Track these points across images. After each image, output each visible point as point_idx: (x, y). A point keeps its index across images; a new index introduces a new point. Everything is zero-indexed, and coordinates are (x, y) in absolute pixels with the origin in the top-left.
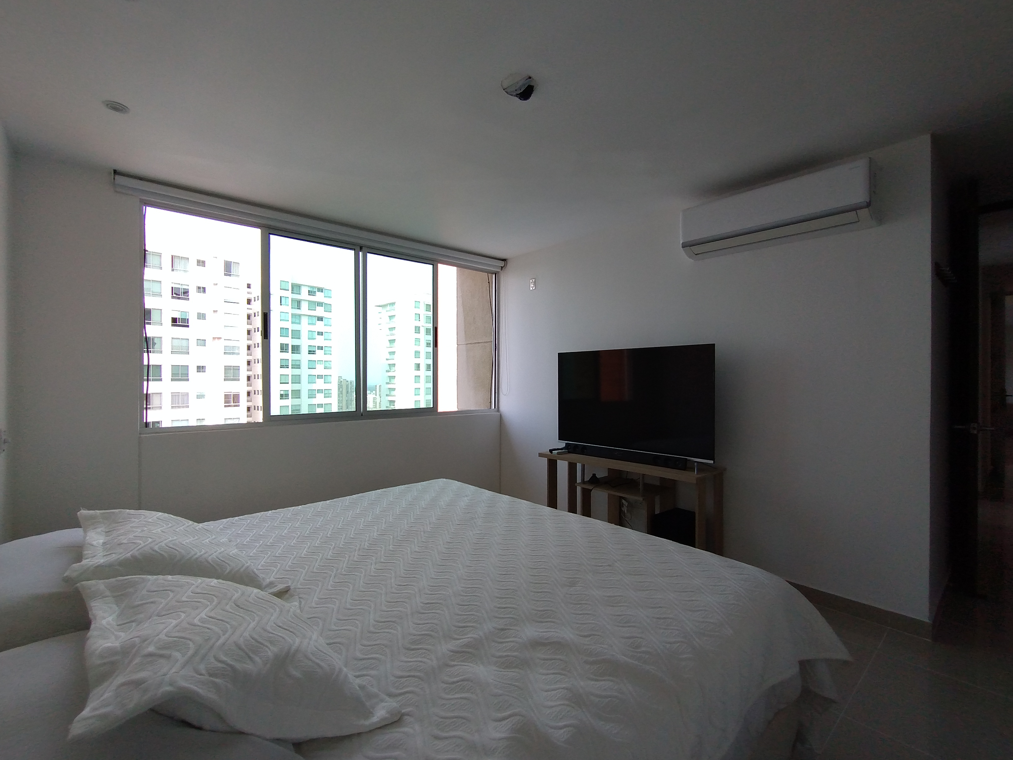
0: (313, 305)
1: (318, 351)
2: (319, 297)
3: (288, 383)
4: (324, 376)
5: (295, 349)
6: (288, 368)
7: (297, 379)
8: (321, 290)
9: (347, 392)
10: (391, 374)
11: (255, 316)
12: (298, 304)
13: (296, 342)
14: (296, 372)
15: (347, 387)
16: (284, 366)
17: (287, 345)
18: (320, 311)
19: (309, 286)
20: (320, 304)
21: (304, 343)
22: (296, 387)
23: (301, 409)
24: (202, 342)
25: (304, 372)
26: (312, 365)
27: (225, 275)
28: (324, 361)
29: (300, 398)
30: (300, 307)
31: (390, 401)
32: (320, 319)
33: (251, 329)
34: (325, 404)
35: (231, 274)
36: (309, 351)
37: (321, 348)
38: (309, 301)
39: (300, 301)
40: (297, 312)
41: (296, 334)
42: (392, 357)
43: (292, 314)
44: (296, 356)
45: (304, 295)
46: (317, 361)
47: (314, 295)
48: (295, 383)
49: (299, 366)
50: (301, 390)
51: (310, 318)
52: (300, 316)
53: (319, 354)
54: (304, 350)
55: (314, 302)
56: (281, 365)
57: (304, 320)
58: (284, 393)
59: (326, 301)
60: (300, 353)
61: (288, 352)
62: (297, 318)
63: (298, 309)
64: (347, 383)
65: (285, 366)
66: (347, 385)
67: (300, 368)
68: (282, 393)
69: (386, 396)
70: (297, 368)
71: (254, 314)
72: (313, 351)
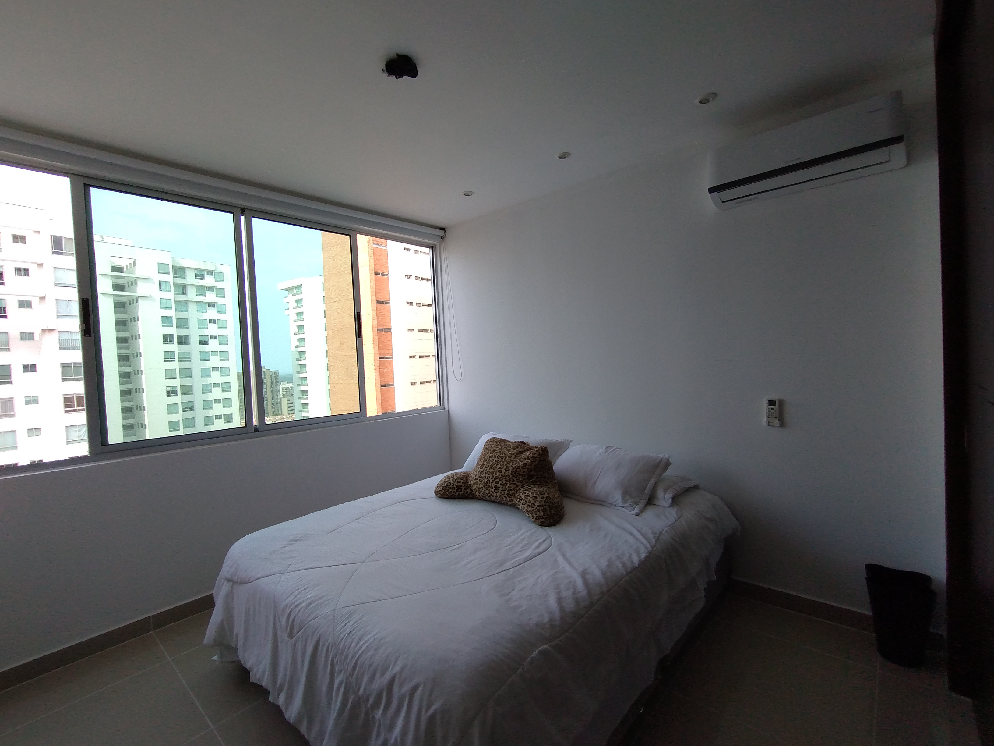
0: (202, 290)
1: (211, 342)
2: (209, 281)
3: (176, 378)
4: (220, 368)
5: (183, 340)
6: (174, 361)
7: (186, 374)
8: (210, 273)
9: (272, 383)
10: (301, 362)
11: (130, 304)
12: (183, 289)
13: (183, 332)
14: (186, 365)
15: (271, 377)
16: (169, 359)
17: (171, 336)
18: (210, 297)
19: (196, 269)
20: (210, 289)
21: (194, 332)
22: (187, 382)
23: (195, 406)
24: (27, 336)
25: (196, 365)
26: (205, 357)
27: (54, 253)
28: (219, 352)
29: (192, 394)
30: (185, 292)
31: (302, 391)
32: (211, 305)
33: (127, 319)
34: (223, 399)
35: (62, 252)
36: (200, 341)
37: (214, 337)
38: (196, 286)
39: (185, 286)
40: (182, 298)
41: (183, 323)
42: (301, 344)
43: (176, 301)
44: (184, 348)
45: (190, 278)
46: (210, 352)
47: (202, 279)
48: (185, 378)
49: (189, 358)
50: (193, 386)
51: (199, 304)
52: (186, 302)
53: (213, 345)
54: (194, 340)
55: (203, 287)
56: (165, 359)
57: (192, 308)
58: (172, 390)
59: (219, 285)
60: (189, 344)
61: (173, 343)
62: (182, 305)
63: (183, 294)
64: (271, 373)
65: (171, 359)
66: (271, 375)
67: (190, 361)
68: (169, 389)
69: (298, 386)
70: (186, 361)
71: (128, 302)
72: (205, 341)
